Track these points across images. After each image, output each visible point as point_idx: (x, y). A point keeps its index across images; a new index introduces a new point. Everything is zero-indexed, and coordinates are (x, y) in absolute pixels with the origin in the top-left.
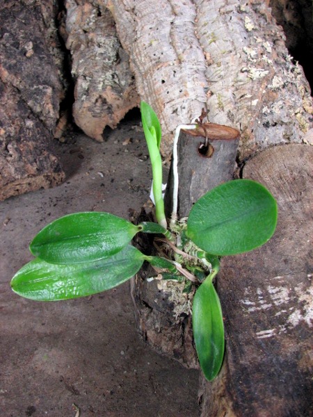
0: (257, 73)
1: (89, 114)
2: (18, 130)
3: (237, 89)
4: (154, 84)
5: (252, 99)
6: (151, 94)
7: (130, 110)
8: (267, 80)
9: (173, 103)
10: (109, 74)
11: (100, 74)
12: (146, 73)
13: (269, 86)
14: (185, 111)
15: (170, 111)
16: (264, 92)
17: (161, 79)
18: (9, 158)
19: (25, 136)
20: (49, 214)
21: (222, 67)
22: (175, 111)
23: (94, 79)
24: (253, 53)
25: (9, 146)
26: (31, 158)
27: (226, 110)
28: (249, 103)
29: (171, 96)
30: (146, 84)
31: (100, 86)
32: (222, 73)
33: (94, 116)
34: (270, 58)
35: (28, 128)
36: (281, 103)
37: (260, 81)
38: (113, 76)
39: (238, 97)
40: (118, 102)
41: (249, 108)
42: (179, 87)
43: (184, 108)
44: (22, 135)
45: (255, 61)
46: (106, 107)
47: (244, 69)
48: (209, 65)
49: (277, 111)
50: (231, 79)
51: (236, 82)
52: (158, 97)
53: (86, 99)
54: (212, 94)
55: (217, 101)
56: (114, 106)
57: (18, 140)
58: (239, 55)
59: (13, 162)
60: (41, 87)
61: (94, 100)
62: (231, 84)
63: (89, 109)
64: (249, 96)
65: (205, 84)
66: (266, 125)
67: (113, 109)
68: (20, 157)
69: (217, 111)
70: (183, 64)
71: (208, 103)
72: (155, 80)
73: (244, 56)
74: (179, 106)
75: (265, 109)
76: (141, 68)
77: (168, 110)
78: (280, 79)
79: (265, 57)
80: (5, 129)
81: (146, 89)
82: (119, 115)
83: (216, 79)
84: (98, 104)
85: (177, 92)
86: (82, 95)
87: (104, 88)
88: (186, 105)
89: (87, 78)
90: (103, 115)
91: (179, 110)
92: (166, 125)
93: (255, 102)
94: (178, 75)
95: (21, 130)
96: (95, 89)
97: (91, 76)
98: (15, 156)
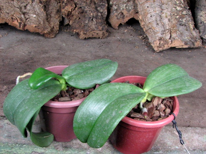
0: (178, 8)
1: (116, 18)
2: (96, 15)
3: (172, 12)
4: (144, 8)
5: (177, 16)
6: (143, 11)
7: (130, 19)
8: (182, 11)
9: (151, 13)
10: (125, 5)
11: (122, 4)
12: (142, 4)
13: (182, 13)
14: (154, 17)
15: (150, 16)
16: (181, 14)
17: (147, 6)
18: (93, 23)
19: (98, 18)
20: (102, 45)
21: (167, 5)
22: (151, 16)
23: (119, 6)
24: (178, 2)
25: (94, 19)
26: (100, 24)
27: (168, 18)
28: (176, 17)
29: (150, 11)
30: (141, 7)
31: (122, 9)
32: (167, 7)
33: (117, 19)
34: (183, 5)
35: (99, 15)
36: (185, 19)
37: (179, 11)
38: (126, 6)
39: (172, 14)
40: (127, 15)
41: (176, 18)
42: (153, 9)
43: (154, 16)
44: (97, 17)
45: (178, 5)
46: (122, 16)
47: (175, 7)
48: (163, 4)
49: (184, 21)
50: (170, 9)
51: (172, 10)
52: (146, 11)
53: (116, 12)
54: (163, 13)
55: (165, 15)
56: (126, 16)
57: (96, 18)
58: (173, 2)
59: (94, 24)
60: (104, 4)
61: (118, 13)
62: (170, 11)
63: (116, 16)
64: (176, 15)
65: (161, 10)
66: (180, 25)
67: (125, 17)
68: (97, 24)
69: (165, 18)
70: (155, 3)
71: (162, 16)
72: (145, 6)
73: (175, 3)
74: (153, 15)
75: (180, 20)
76: (140, 2)
77: (149, 16)
78: (186, 12)
79: (181, 4)
80: (93, 14)
81: (141, 9)
82: (126, 20)
83: (165, 9)
84: (119, 15)
85: (152, 10)
86: (114, 11)
87: (123, 9)
88: (155, 15)
89: (117, 5)
90: (120, 19)
91: (153, 16)
92: (148, 20)
93: (178, 17)
94: (153, 6)
95: (97, 15)
96: (120, 9)
97: (118, 5)
98: (95, 22)
